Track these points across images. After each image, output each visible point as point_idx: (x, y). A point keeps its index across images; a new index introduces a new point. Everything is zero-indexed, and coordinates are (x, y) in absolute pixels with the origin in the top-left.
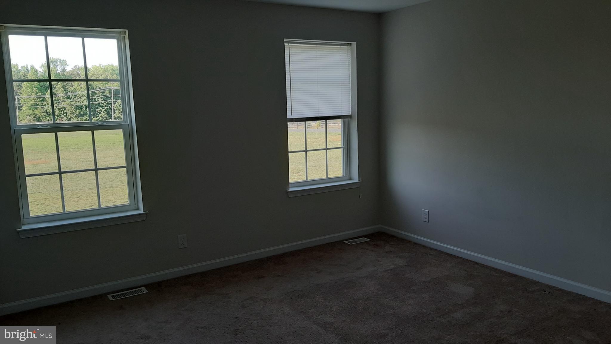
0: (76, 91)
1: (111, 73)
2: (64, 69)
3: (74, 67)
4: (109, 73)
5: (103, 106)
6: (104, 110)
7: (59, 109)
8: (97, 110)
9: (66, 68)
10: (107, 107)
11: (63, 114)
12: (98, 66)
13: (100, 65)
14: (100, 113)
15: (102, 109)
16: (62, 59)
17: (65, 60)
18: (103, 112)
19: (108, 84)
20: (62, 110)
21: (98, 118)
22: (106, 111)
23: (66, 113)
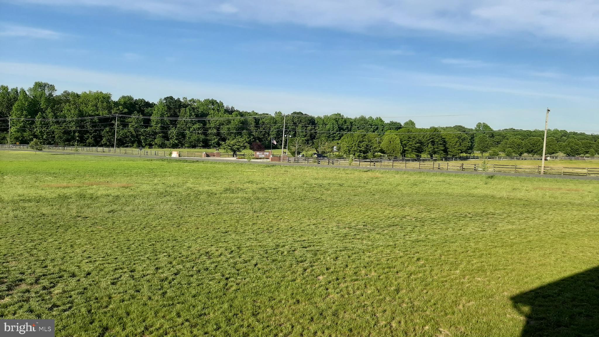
0: (66, 116)
1: (101, 100)
2: (51, 93)
3: (64, 92)
4: (100, 100)
5: (91, 132)
6: (92, 136)
7: (47, 133)
8: (85, 136)
9: (53, 93)
10: (95, 134)
11: (51, 138)
12: (88, 93)
13: (90, 92)
14: (87, 139)
15: (90, 135)
16: (50, 84)
17: (53, 85)
18: (90, 138)
19: (98, 111)
20: (50, 134)
21: (85, 143)
22: (93, 137)
23: (54, 137)
